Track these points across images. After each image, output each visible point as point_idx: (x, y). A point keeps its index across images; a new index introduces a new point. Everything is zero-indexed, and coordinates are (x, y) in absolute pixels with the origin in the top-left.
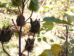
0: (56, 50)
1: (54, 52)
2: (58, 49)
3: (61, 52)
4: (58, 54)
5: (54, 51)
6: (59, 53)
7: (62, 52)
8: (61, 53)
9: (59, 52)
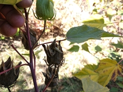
0: (108, 69)
1: (104, 72)
2: (112, 67)
3: (116, 72)
4: (111, 75)
5: (104, 70)
6: (114, 74)
7: (119, 72)
8: (116, 74)
9: (113, 72)
